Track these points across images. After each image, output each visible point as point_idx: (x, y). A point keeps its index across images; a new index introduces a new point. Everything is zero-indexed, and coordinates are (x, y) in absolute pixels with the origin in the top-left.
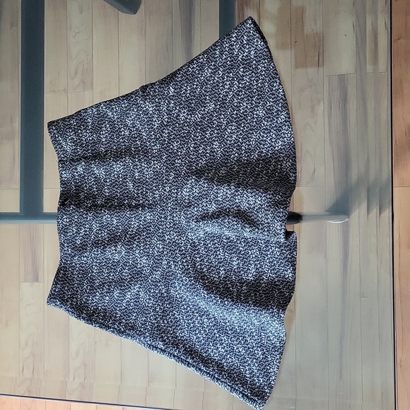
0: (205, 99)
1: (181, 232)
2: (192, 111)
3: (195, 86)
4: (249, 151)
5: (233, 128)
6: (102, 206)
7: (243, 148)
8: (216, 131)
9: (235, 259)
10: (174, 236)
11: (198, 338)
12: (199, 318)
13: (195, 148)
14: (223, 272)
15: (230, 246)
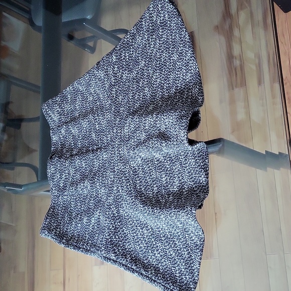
0: (138, 59)
1: (126, 162)
2: (131, 71)
3: (131, 52)
4: (169, 88)
5: (157, 74)
6: (76, 154)
7: (165, 87)
8: (146, 80)
9: (164, 176)
10: (121, 166)
11: (141, 248)
12: (141, 230)
13: (132, 96)
14: (156, 188)
15: (160, 166)
